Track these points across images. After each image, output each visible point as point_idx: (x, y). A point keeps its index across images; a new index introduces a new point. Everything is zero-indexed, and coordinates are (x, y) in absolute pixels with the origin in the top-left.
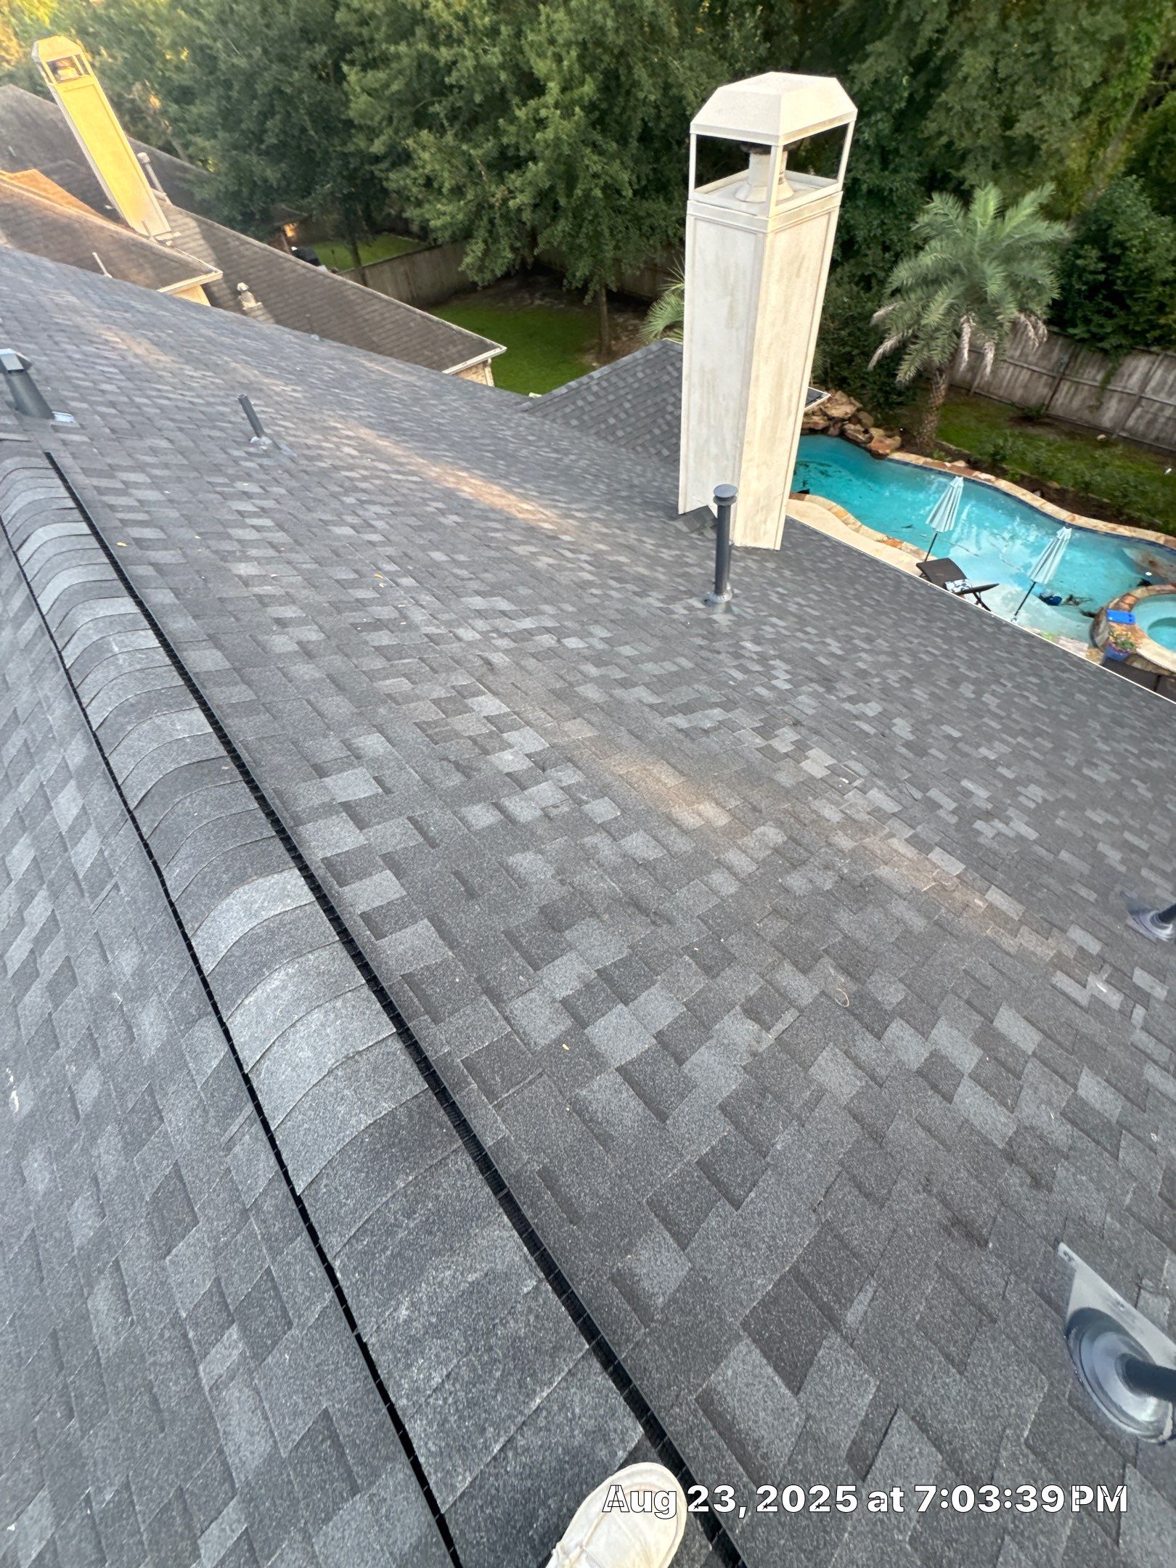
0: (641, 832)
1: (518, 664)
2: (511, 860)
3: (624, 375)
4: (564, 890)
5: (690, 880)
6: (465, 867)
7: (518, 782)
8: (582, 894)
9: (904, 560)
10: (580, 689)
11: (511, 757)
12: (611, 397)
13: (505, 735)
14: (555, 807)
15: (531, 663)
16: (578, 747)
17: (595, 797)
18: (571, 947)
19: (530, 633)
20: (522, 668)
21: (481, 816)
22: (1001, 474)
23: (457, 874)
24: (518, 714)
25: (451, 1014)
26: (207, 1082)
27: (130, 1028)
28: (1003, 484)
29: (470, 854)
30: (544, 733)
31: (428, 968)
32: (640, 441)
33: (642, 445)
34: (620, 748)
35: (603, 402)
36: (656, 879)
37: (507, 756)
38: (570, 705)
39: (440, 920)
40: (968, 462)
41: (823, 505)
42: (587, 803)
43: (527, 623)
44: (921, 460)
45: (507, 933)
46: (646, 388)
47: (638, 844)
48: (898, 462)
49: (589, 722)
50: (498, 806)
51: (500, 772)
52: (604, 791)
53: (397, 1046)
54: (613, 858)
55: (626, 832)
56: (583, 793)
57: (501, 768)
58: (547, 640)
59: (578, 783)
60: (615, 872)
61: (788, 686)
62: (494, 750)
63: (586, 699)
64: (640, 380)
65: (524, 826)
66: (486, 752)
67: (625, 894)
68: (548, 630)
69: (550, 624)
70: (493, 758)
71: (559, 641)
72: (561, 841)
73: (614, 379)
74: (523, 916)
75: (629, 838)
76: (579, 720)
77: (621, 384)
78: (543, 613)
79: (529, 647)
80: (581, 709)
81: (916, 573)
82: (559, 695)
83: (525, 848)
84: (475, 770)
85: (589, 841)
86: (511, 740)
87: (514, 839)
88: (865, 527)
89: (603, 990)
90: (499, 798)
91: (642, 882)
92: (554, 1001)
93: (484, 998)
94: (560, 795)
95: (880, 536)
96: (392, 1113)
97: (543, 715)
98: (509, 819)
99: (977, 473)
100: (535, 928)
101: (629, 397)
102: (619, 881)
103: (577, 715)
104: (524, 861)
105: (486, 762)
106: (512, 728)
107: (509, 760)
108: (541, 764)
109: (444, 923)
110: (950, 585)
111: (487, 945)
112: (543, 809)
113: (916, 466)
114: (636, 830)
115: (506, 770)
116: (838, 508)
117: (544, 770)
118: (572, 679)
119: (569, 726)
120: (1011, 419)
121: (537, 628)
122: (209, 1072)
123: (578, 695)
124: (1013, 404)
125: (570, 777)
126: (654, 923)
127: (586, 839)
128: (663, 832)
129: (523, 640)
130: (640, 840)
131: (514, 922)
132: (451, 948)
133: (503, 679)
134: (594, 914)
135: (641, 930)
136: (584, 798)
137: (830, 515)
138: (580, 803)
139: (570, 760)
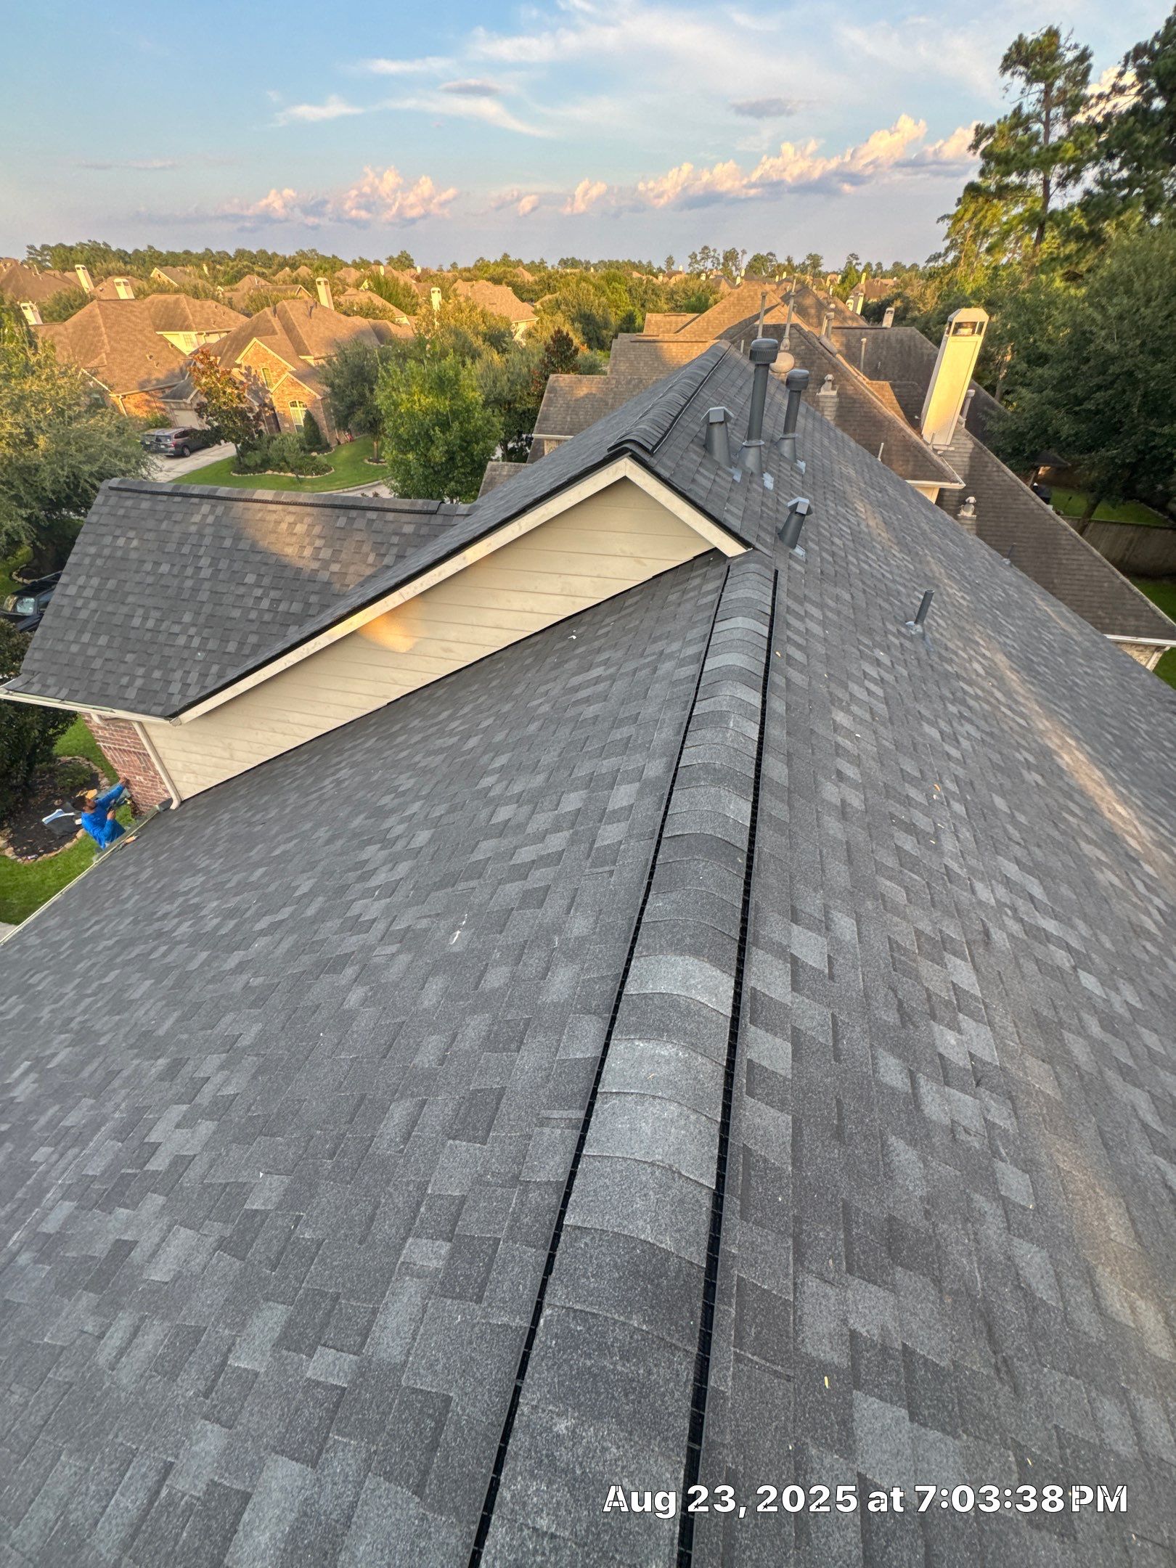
0: (1045, 1253)
1: (1016, 958)
2: (892, 1140)
4: (924, 1224)
5: (1071, 1372)
6: (850, 1104)
7: (945, 1073)
8: (938, 1247)
10: (1068, 1036)
11: (953, 1042)
13: (961, 1015)
14: (967, 1131)
15: (1030, 968)
16: (1029, 1094)
17: (1015, 1163)
18: (894, 1289)
19: (1048, 938)
20: (1019, 966)
21: (892, 1072)
23: (839, 1102)
24: (986, 1007)
25: (757, 1223)
26: (565, 1061)
27: (548, 969)
29: (861, 1097)
30: (1002, 1048)
31: (765, 1161)
34: (1076, 1138)
36: (1030, 1324)
37: (951, 1038)
38: (1046, 1042)
39: (800, 1128)
42: (1003, 1160)
43: (1050, 925)
45: (846, 1206)
47: (1032, 1259)
49: (1057, 1078)
50: (912, 1077)
51: (933, 1046)
52: (1029, 1166)
53: (707, 1202)
54: (995, 1247)
55: (1026, 1234)
56: (1005, 1148)
57: (938, 1042)
58: (1062, 959)
59: (1006, 1131)
60: (988, 1264)
62: (940, 1021)
63: (1068, 1052)
65: (924, 1119)
66: (934, 1017)
67: (984, 1299)
68: (1069, 949)
69: (1075, 944)
70: (937, 1028)
71: (1074, 968)
72: (949, 1171)
74: (871, 1207)
75: (1026, 1246)
76: (1047, 1066)
78: (1073, 927)
79: (1039, 951)
80: (1056, 1057)
82: (1041, 1024)
83: (912, 1142)
84: (913, 1024)
85: (980, 1201)
86: (964, 1025)
87: (908, 1124)
89: (898, 1372)
90: (918, 1070)
91: (1012, 1308)
92: (845, 1321)
93: (790, 1242)
94: (977, 1124)
96: (668, 1254)
97: (1011, 1029)
98: (915, 1098)
100: (873, 1230)
102: (986, 1279)
103: (1048, 1059)
104: (903, 1154)
105: (928, 1025)
106: (971, 1015)
107: (948, 1041)
108: (978, 1077)
109: (802, 1136)
111: (822, 1195)
112: (953, 1121)
114: (1039, 1243)
115: (941, 1050)
117: (978, 1085)
118: (1065, 1018)
119: (1031, 1062)
121: (1059, 938)
122: (571, 1056)
123: (1061, 1040)
125: (1001, 1117)
126: (998, 1370)
127: (977, 1196)
128: (1072, 1281)
129: (1035, 937)
130: (1037, 1259)
131: (857, 1202)
132: (793, 1164)
133: (992, 961)
134: (937, 1281)
135: (977, 1363)
136: (1003, 1152)
138: (996, 1153)
139: (1011, 1098)
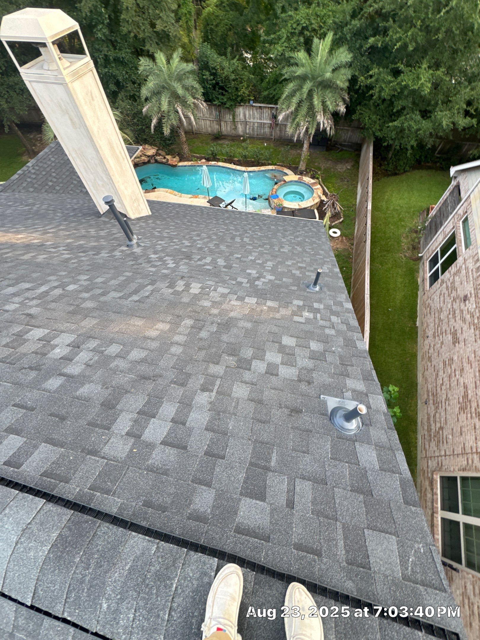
0: (135, 349)
1: (45, 309)
2: (78, 393)
3: (44, 161)
4: (109, 391)
5: (163, 356)
6: (54, 409)
7: (67, 359)
8: (118, 387)
9: (202, 202)
10: (83, 306)
11: (59, 350)
12: (44, 173)
13: (52, 342)
14: (91, 360)
15: (53, 305)
16: (92, 330)
17: (108, 346)
18: (121, 411)
19: (47, 293)
20: (49, 309)
21: (54, 383)
22: (218, 160)
23: (51, 415)
24: (55, 330)
25: (74, 474)
28: (221, 164)
29: (55, 403)
30: (72, 332)
31: (53, 463)
32: (70, 189)
33: (71, 190)
34: (112, 321)
35: (41, 176)
36: (149, 364)
37: (57, 350)
38: (80, 314)
39: (52, 439)
40: (205, 159)
41: (164, 191)
42: (105, 350)
43: (43, 289)
44: (190, 163)
45: (88, 424)
46: (59, 165)
47: (136, 354)
48: (182, 166)
49: (93, 317)
50: (61, 375)
51: (56, 360)
52: (112, 341)
53: (50, 506)
54: (127, 366)
55: (128, 353)
56: (102, 348)
57: (55, 358)
58: (58, 292)
59: (98, 345)
60: (130, 370)
61: (174, 265)
62: (49, 352)
63: (87, 308)
64: (53, 162)
65: (78, 376)
66: (46, 354)
67: (138, 376)
68: (56, 287)
69: (56, 284)
70: (50, 355)
71: (63, 290)
72: (99, 373)
73: (41, 165)
74: (94, 412)
75: (131, 355)
76: (87, 319)
77: (46, 166)
78: (50, 281)
79: (49, 298)
80: (87, 314)
81: (208, 205)
82: (73, 313)
83: (83, 384)
84: (42, 365)
85: (112, 365)
86: (56, 343)
87: (76, 384)
88: (183, 195)
89: (143, 418)
90: (60, 370)
91: (143, 369)
92: (122, 436)
93: (88, 457)
94: (91, 354)
95: (190, 196)
96: (60, 535)
97: (68, 325)
98: (70, 377)
99: (210, 162)
100: (102, 414)
101: (53, 170)
102: (133, 373)
103: (86, 316)
104: (85, 390)
105: (47, 359)
106: (55, 337)
107: (58, 352)
108: (76, 346)
109: (54, 439)
110: (221, 205)
111: (80, 435)
112: (85, 364)
113: (189, 166)
114: (132, 349)
115: (59, 357)
116: (170, 190)
117: (79, 347)
118: (77, 303)
119: (83, 324)
120: (212, 140)
121: (50, 289)
123: (83, 308)
124: (210, 134)
125: (93, 344)
126: (154, 380)
128: (145, 344)
129: (44, 297)
130: (135, 352)
131: (90, 418)
132: (62, 447)
133: (40, 318)
134: (127, 392)
135: (150, 386)
136: (104, 349)
137: (168, 194)
138: (102, 352)
139: (90, 337)
